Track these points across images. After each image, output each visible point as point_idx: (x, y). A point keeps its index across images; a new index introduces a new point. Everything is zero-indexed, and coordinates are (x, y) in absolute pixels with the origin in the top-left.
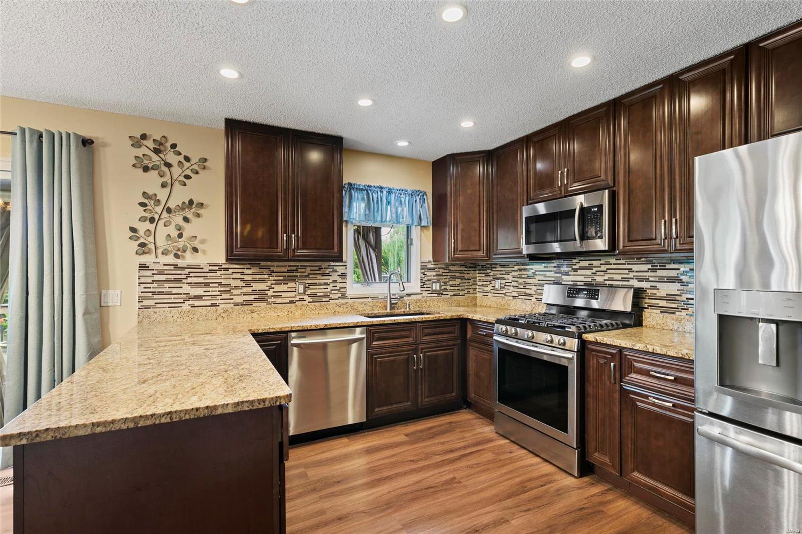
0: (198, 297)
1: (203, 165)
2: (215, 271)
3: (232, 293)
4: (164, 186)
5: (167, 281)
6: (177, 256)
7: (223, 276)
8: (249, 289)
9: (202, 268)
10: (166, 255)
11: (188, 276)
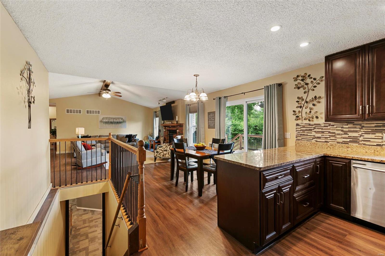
0: (319, 138)
1: (322, 80)
2: (327, 126)
3: (336, 137)
4: (305, 93)
5: (306, 130)
6: (309, 120)
7: (331, 129)
8: (347, 136)
9: (321, 125)
10: (306, 120)
11: (314, 128)
